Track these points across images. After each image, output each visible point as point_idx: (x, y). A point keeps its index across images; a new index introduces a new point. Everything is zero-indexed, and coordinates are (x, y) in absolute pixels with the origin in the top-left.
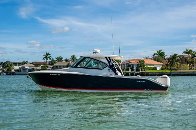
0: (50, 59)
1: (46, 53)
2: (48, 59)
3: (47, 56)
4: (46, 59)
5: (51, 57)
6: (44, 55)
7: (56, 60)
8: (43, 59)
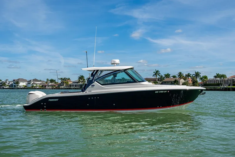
0: (159, 76)
1: (156, 70)
2: (158, 75)
3: (157, 73)
4: (155, 76)
5: (160, 74)
6: (154, 72)
7: (165, 76)
8: (153, 76)
